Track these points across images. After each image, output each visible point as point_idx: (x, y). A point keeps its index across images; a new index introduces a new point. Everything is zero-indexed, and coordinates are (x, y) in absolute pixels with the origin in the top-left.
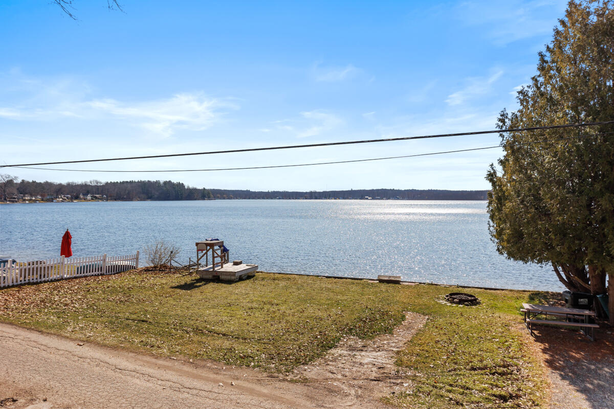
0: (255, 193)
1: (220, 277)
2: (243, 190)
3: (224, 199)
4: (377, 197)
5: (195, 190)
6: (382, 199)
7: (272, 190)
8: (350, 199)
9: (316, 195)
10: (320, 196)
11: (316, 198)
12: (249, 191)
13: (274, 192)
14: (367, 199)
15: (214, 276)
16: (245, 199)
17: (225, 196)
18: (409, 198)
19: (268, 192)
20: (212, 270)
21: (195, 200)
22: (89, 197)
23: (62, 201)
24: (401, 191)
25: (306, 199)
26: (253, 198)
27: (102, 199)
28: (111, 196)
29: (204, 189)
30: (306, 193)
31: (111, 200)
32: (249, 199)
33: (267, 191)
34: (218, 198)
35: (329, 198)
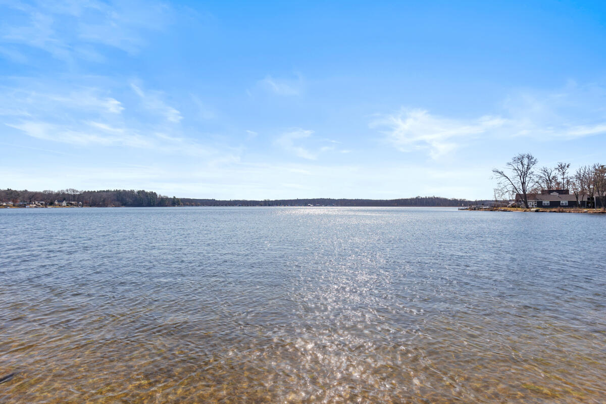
0: (219, 201)
2: (209, 199)
3: (192, 206)
4: (317, 205)
5: (167, 198)
6: (321, 206)
8: (296, 206)
9: (270, 203)
10: (273, 204)
11: (269, 205)
12: (214, 200)
13: (235, 200)
14: (310, 206)
16: (211, 206)
17: (193, 203)
18: (342, 205)
21: (166, 206)
22: (64, 203)
23: (36, 207)
25: (261, 206)
26: (218, 205)
27: (77, 205)
28: (86, 203)
29: (174, 197)
30: (262, 201)
31: (87, 206)
32: (214, 206)
33: (229, 200)
34: (187, 205)
35: (280, 206)
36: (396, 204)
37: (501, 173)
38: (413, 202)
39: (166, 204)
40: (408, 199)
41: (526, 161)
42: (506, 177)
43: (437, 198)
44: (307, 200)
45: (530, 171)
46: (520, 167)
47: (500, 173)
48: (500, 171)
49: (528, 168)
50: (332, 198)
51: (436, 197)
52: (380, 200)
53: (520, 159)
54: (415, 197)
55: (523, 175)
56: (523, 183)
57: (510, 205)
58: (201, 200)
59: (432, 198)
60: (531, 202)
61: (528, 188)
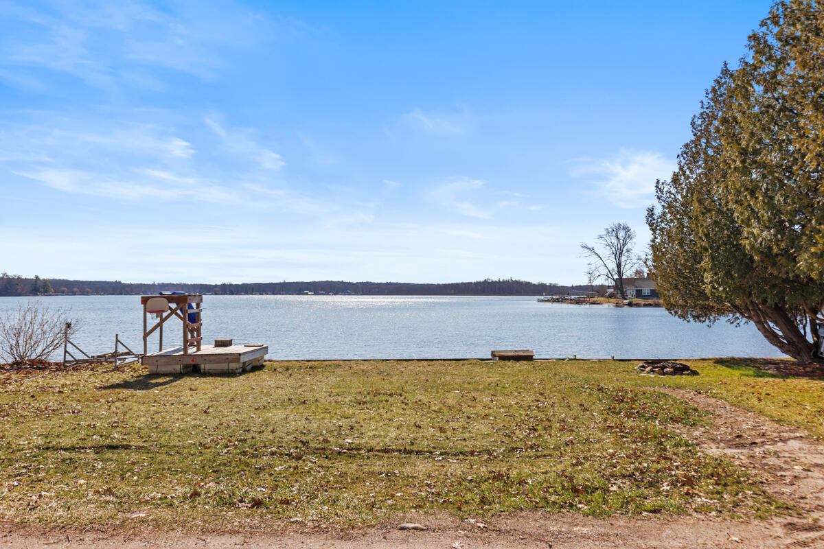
0: (130, 285)
1: (202, 366)
2: (108, 280)
3: (74, 294)
4: (320, 292)
5: (20, 280)
6: (327, 294)
7: (160, 282)
8: (283, 294)
9: (233, 289)
10: (238, 291)
11: (232, 293)
12: (120, 282)
13: (163, 284)
14: (307, 294)
15: (185, 367)
16: (113, 294)
17: (75, 289)
18: (364, 293)
19: (154, 285)
20: (182, 353)
21: (19, 295)
24: (352, 284)
25: (216, 294)
26: (127, 293)
29: (37, 278)
30: (216, 286)
32: (121, 294)
33: (151, 283)
34: (63, 293)
35: (252, 294)
36: (453, 291)
37: (591, 249)
38: (479, 288)
39: (19, 291)
40: (471, 283)
41: (622, 234)
42: (597, 255)
43: (516, 281)
44: (302, 283)
45: (626, 248)
46: (615, 241)
47: (589, 249)
48: (590, 247)
49: (624, 245)
50: (346, 280)
51: (514, 279)
52: (428, 285)
53: (615, 231)
54: (482, 280)
55: (619, 254)
56: (619, 265)
57: (607, 294)
58: (90, 282)
59: (508, 282)
60: (630, 291)
61: (624, 271)
